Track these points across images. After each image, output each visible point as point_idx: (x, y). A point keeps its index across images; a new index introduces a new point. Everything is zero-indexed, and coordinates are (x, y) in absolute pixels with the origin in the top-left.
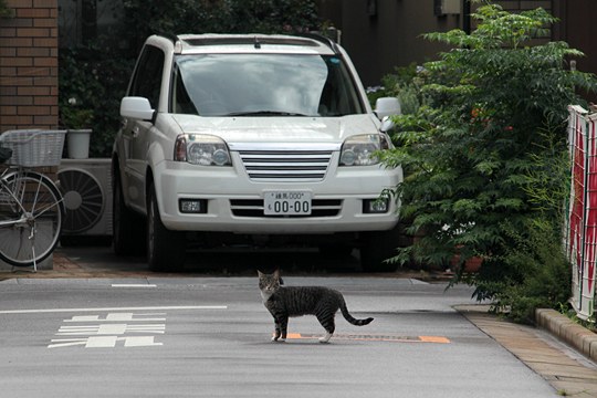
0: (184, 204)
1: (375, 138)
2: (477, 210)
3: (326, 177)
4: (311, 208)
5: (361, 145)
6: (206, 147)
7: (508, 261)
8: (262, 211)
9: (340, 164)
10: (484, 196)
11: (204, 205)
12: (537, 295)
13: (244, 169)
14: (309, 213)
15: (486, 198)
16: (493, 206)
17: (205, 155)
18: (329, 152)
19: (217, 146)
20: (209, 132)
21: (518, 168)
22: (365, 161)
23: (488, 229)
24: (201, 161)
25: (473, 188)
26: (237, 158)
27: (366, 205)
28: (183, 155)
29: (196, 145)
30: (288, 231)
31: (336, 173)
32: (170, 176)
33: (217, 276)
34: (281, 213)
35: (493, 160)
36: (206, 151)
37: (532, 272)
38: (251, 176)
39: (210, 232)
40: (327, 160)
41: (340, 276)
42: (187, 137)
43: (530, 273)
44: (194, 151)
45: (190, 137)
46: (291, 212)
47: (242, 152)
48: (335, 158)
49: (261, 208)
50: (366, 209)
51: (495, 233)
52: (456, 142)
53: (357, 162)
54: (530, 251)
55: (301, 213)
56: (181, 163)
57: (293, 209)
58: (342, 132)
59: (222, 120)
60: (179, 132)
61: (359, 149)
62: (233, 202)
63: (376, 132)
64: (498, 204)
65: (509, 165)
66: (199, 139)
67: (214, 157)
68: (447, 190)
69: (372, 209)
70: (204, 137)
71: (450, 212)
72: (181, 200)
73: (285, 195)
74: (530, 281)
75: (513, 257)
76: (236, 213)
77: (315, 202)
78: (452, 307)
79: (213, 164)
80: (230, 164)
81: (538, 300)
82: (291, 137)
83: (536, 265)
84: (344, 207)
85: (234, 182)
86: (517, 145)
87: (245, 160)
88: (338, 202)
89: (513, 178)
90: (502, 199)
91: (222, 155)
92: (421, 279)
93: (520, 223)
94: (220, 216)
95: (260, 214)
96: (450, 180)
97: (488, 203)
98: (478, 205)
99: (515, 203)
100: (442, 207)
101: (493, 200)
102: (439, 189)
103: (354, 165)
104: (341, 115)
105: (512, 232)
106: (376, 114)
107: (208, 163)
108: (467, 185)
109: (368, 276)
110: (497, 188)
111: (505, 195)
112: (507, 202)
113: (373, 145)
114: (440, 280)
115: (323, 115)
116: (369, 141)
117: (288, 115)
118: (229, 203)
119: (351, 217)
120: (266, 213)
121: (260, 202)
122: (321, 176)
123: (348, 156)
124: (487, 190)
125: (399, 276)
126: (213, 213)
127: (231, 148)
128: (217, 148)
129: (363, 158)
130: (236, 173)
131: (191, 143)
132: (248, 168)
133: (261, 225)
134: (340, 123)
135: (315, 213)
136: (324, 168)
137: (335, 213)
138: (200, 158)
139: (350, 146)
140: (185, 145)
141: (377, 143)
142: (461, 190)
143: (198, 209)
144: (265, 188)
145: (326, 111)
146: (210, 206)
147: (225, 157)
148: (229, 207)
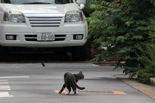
0: (7, 37)
1: (78, 12)
2: (125, 40)
3: (60, 26)
4: (54, 38)
5: (73, 15)
6: (16, 16)
7: (138, 60)
8: (37, 39)
9: (65, 22)
10: (128, 35)
11: (15, 37)
12: (150, 73)
13: (29, 24)
14: (54, 40)
15: (129, 35)
16: (131, 38)
17: (15, 18)
18: (61, 17)
19: (19, 15)
20: (17, 10)
21: (141, 24)
22: (74, 21)
23: (129, 47)
24: (14, 21)
25: (123, 32)
26: (27, 20)
27: (75, 37)
28: (7, 19)
29: (12, 15)
30: (46, 46)
31: (64, 25)
32: (2, 26)
33: (20, 63)
34: (44, 40)
35: (131, 21)
36: (16, 17)
37: (148, 63)
38: (33, 26)
39: (17, 47)
40: (60, 20)
41: (65, 63)
42: (8, 12)
43: (147, 64)
44: (11, 17)
45: (10, 12)
46: (47, 39)
47: (29, 17)
48: (63, 19)
49: (36, 38)
50: (74, 38)
51: (132, 49)
52: (117, 14)
53: (71, 21)
54: (147, 56)
55: (51, 40)
56: (6, 22)
57: (48, 38)
58: (65, 10)
59: (21, 5)
60: (5, 10)
61: (72, 16)
62: (26, 36)
63: (78, 10)
64: (133, 38)
65: (137, 23)
66: (13, 13)
67: (19, 19)
68: (114, 32)
69: (77, 38)
70: (15, 12)
71: (115, 41)
72: (6, 35)
73: (45, 33)
74: (147, 67)
75: (140, 58)
76: (27, 40)
77: (56, 36)
78: (114, 76)
79: (18, 22)
80: (24, 22)
81: (151, 75)
82: (47, 12)
83: (150, 61)
84: (66, 37)
85: (26, 28)
86: (140, 15)
87: (30, 20)
88: (64, 36)
89: (139, 28)
90: (135, 36)
91: (22, 19)
92: (95, 64)
93: (142, 45)
94: (21, 41)
95: (36, 40)
96: (115, 29)
97: (129, 38)
98: (126, 38)
99: (140, 37)
100: (112, 39)
101: (131, 36)
102: (111, 32)
103: (70, 22)
104: (64, 4)
105: (140, 48)
106: (77, 3)
107: (16, 22)
108: (121, 30)
109: (76, 63)
110: (133, 31)
111: (136, 34)
112: (137, 37)
113: (77, 14)
114: (102, 64)
115: (57, 4)
116: (76, 13)
117: (45, 4)
118: (24, 36)
119: (69, 41)
120: (38, 40)
121: (36, 36)
122: (58, 26)
123: (68, 19)
124: (129, 32)
125: (87, 63)
126: (18, 40)
127: (25, 16)
128: (20, 16)
129: (73, 19)
130: (27, 25)
131: (10, 14)
132: (31, 23)
133: (36, 44)
134: (64, 6)
135: (56, 40)
136: (59, 23)
137: (63, 39)
138: (13, 20)
139: (68, 15)
140: (8, 15)
141: (78, 14)
142: (119, 32)
143: (13, 38)
144: (38, 31)
145: (57, 2)
146: (17, 37)
147: (23, 19)
148: (24, 38)
